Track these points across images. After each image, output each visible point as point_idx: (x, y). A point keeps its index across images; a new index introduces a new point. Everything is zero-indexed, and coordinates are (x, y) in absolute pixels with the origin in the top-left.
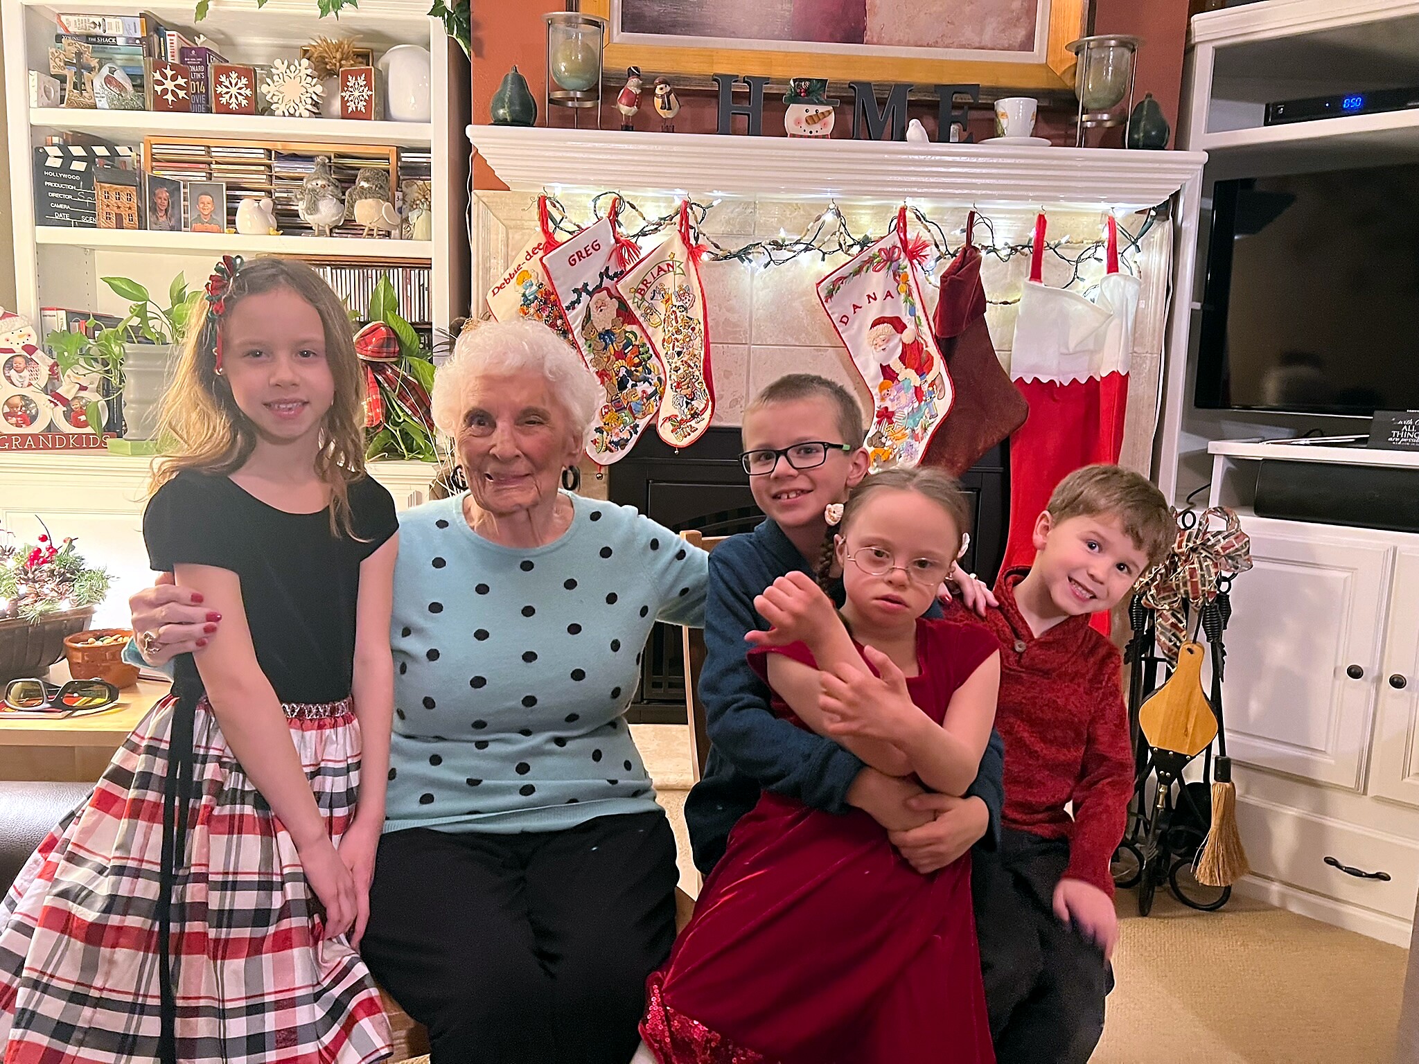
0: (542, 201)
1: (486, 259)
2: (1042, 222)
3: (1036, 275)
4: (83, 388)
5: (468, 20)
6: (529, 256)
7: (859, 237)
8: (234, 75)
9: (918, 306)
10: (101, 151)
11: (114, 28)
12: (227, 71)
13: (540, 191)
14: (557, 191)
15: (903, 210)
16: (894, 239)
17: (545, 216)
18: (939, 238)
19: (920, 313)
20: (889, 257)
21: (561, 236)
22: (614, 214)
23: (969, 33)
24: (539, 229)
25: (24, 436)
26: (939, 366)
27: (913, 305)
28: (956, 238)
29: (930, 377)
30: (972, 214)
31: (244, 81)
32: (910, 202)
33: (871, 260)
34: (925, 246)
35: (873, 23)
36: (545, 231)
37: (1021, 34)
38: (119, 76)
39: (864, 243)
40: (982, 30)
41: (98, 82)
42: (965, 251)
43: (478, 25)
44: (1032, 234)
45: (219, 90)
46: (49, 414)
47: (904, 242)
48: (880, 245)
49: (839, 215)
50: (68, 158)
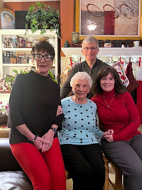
0: (71, 58)
1: (63, 66)
2: (140, 58)
3: (139, 66)
4: (9, 85)
5: (60, 34)
6: (69, 65)
7: (114, 61)
8: (29, 43)
9: (123, 70)
10: (11, 54)
11: (13, 38)
12: (28, 42)
13: (70, 57)
14: (73, 56)
15: (121, 57)
16: (120, 61)
17: (71, 60)
18: (126, 61)
19: (124, 71)
20: (119, 64)
21: (73, 63)
22: (80, 59)
23: (129, 33)
24: (70, 62)
25: (1, 91)
26: (127, 78)
27: (122, 70)
28: (128, 61)
29: (125, 80)
30: (130, 58)
31: (30, 44)
32: (121, 56)
33: (116, 64)
34: (124, 62)
35: (115, 32)
36: (71, 62)
37: (136, 33)
38: (14, 43)
39: (115, 62)
40: (130, 33)
41: (11, 44)
42: (129, 62)
43: (62, 35)
44: (139, 60)
45: (27, 45)
46: (4, 88)
47: (121, 62)
48: (117, 62)
49: (112, 58)
50: (7, 55)
